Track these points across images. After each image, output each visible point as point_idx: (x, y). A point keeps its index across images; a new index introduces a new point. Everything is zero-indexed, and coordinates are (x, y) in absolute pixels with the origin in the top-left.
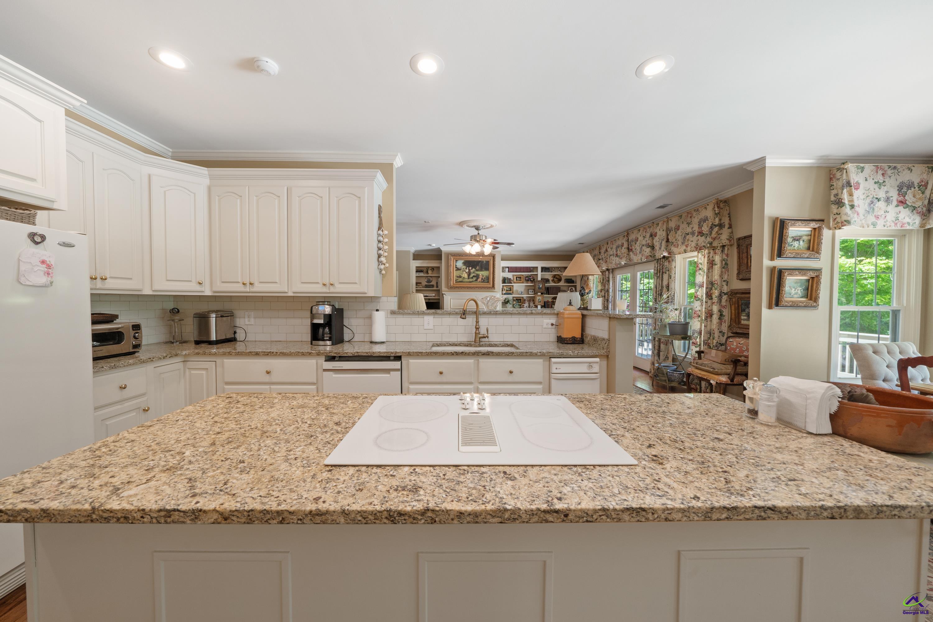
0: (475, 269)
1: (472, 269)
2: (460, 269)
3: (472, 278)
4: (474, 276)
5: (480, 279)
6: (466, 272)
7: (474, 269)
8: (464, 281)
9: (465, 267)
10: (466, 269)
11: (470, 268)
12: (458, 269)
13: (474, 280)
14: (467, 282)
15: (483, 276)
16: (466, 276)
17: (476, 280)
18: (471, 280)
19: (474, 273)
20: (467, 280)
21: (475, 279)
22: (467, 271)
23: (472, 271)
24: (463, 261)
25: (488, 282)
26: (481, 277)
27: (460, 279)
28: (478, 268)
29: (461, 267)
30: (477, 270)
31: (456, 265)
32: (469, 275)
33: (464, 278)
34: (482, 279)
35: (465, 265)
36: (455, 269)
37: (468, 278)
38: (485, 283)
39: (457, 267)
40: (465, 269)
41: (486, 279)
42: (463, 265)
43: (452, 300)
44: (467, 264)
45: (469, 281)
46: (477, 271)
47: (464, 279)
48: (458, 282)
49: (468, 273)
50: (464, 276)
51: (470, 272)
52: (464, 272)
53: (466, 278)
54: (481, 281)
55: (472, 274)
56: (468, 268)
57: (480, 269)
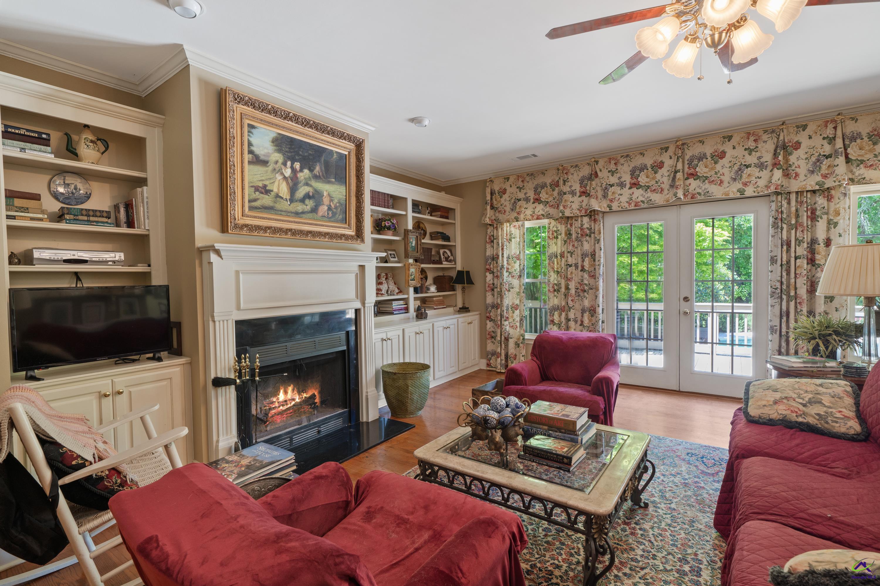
0: (311, 170)
1: (301, 170)
2: (265, 163)
3: (302, 201)
4: (307, 196)
5: (323, 209)
6: (285, 178)
7: (306, 171)
8: (278, 206)
9: (278, 157)
10: (285, 164)
12: (259, 161)
14: (288, 213)
15: (331, 198)
16: (284, 190)
17: (314, 210)
18: (300, 207)
19: (307, 184)
20: (285, 205)
21: (310, 204)
22: (288, 172)
23: (300, 176)
24: (273, 133)
25: (344, 220)
26: (326, 201)
27: (266, 200)
28: (317, 169)
29: (268, 155)
30: (316, 177)
31: (250, 144)
32: (293, 190)
33: (277, 196)
34: (329, 209)
35: (279, 151)
36: (247, 157)
37: (292, 200)
38: (337, 221)
39: (252, 148)
40: (279, 164)
41: (339, 210)
42: (275, 148)
43: (241, 275)
44: (287, 150)
45: (293, 211)
46: (316, 182)
47: (278, 199)
48: (259, 208)
49: (290, 181)
50: (278, 189)
51: (297, 178)
52: (279, 177)
53: (285, 197)
54: (326, 214)
55: (303, 188)
56: (289, 163)
57: (323, 175)
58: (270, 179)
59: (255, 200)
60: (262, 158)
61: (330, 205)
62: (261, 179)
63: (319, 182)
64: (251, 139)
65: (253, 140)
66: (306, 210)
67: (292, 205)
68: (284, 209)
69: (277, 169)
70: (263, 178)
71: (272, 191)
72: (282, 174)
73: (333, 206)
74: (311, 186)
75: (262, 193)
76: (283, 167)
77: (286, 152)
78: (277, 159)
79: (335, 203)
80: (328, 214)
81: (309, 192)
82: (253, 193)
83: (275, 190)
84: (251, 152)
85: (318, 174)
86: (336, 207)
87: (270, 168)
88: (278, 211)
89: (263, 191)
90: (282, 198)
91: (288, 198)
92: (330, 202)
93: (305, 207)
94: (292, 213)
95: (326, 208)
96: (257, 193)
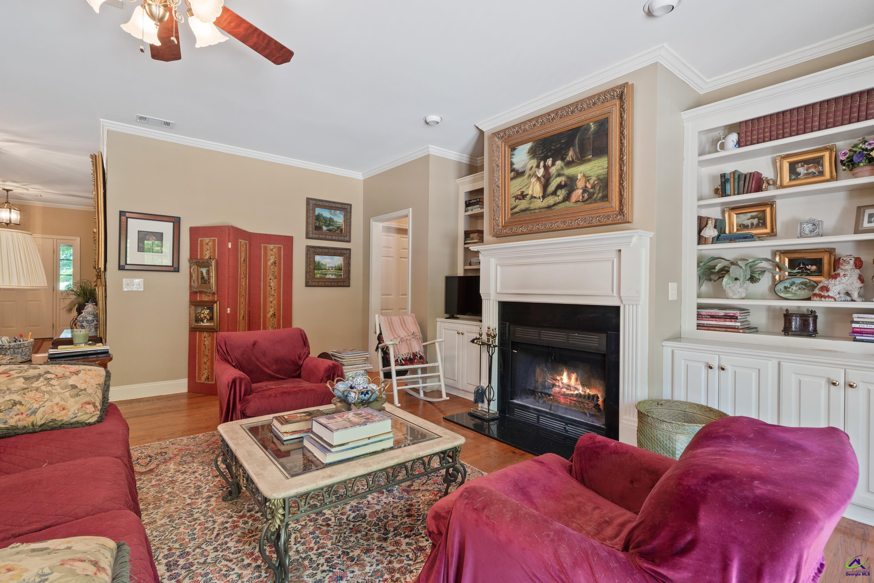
0: (563, 159)
1: (553, 164)
2: (522, 173)
3: (554, 193)
4: (560, 187)
5: (577, 194)
6: (539, 179)
7: (559, 163)
8: (532, 206)
9: (534, 162)
10: (538, 166)
11: (549, 162)
12: (519, 174)
13: (561, 198)
14: (542, 208)
15: (587, 179)
16: (536, 189)
17: (567, 198)
18: (551, 200)
19: (559, 175)
21: (562, 193)
22: (541, 172)
23: (553, 170)
24: (528, 146)
25: (605, 198)
26: (580, 184)
28: (571, 155)
29: (526, 165)
30: (569, 164)
31: (512, 164)
32: (545, 187)
33: (533, 197)
34: (585, 190)
35: (533, 157)
36: (509, 175)
37: (544, 197)
38: (595, 201)
39: (514, 166)
40: (533, 169)
41: (598, 188)
42: (531, 156)
43: (498, 267)
44: (540, 152)
45: (546, 206)
46: (568, 168)
47: (532, 200)
48: (519, 212)
49: (542, 179)
50: (533, 191)
51: (550, 173)
52: (533, 180)
53: (538, 196)
54: (581, 197)
55: (555, 181)
56: (542, 164)
57: (577, 158)
58: (526, 185)
59: (515, 207)
60: (521, 170)
61: (586, 187)
62: (520, 188)
63: (572, 167)
64: (512, 160)
65: (514, 160)
66: (558, 201)
67: (544, 202)
68: (537, 207)
69: (532, 174)
70: (521, 187)
71: (527, 195)
72: (536, 176)
73: (589, 186)
74: (563, 175)
75: (520, 199)
76: (537, 169)
77: (540, 154)
78: (531, 165)
79: (592, 181)
80: (583, 197)
81: (561, 182)
82: (514, 202)
83: (530, 192)
84: (513, 170)
85: (571, 159)
86: (593, 187)
87: (527, 176)
88: (532, 210)
89: (521, 197)
90: (535, 197)
91: (541, 195)
92: (586, 183)
93: (557, 198)
94: (544, 208)
95: (580, 191)
96: (517, 200)
